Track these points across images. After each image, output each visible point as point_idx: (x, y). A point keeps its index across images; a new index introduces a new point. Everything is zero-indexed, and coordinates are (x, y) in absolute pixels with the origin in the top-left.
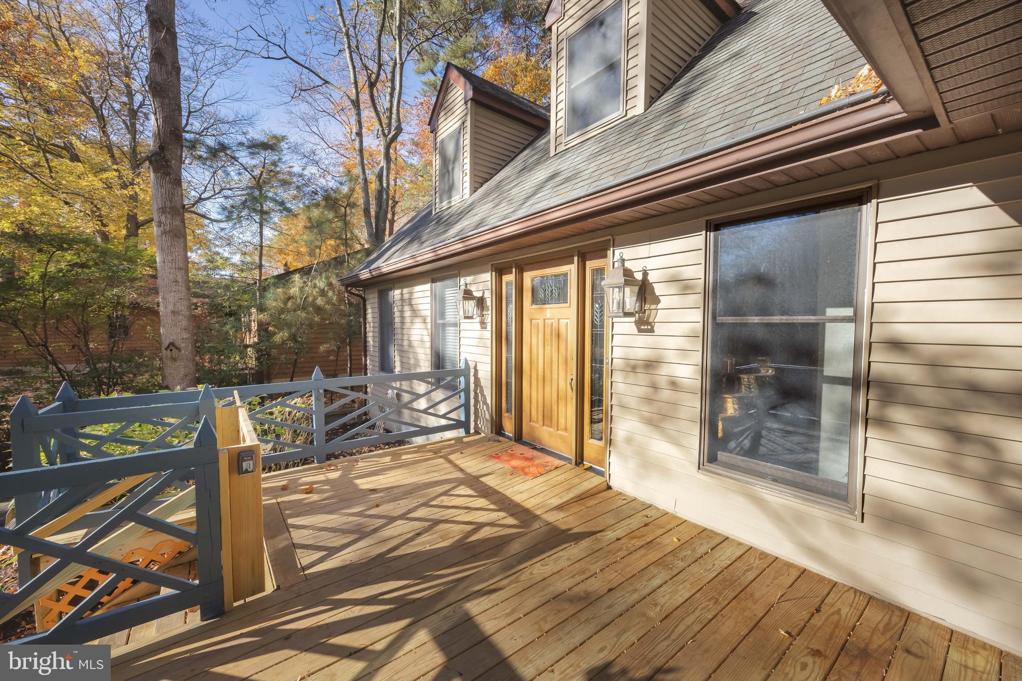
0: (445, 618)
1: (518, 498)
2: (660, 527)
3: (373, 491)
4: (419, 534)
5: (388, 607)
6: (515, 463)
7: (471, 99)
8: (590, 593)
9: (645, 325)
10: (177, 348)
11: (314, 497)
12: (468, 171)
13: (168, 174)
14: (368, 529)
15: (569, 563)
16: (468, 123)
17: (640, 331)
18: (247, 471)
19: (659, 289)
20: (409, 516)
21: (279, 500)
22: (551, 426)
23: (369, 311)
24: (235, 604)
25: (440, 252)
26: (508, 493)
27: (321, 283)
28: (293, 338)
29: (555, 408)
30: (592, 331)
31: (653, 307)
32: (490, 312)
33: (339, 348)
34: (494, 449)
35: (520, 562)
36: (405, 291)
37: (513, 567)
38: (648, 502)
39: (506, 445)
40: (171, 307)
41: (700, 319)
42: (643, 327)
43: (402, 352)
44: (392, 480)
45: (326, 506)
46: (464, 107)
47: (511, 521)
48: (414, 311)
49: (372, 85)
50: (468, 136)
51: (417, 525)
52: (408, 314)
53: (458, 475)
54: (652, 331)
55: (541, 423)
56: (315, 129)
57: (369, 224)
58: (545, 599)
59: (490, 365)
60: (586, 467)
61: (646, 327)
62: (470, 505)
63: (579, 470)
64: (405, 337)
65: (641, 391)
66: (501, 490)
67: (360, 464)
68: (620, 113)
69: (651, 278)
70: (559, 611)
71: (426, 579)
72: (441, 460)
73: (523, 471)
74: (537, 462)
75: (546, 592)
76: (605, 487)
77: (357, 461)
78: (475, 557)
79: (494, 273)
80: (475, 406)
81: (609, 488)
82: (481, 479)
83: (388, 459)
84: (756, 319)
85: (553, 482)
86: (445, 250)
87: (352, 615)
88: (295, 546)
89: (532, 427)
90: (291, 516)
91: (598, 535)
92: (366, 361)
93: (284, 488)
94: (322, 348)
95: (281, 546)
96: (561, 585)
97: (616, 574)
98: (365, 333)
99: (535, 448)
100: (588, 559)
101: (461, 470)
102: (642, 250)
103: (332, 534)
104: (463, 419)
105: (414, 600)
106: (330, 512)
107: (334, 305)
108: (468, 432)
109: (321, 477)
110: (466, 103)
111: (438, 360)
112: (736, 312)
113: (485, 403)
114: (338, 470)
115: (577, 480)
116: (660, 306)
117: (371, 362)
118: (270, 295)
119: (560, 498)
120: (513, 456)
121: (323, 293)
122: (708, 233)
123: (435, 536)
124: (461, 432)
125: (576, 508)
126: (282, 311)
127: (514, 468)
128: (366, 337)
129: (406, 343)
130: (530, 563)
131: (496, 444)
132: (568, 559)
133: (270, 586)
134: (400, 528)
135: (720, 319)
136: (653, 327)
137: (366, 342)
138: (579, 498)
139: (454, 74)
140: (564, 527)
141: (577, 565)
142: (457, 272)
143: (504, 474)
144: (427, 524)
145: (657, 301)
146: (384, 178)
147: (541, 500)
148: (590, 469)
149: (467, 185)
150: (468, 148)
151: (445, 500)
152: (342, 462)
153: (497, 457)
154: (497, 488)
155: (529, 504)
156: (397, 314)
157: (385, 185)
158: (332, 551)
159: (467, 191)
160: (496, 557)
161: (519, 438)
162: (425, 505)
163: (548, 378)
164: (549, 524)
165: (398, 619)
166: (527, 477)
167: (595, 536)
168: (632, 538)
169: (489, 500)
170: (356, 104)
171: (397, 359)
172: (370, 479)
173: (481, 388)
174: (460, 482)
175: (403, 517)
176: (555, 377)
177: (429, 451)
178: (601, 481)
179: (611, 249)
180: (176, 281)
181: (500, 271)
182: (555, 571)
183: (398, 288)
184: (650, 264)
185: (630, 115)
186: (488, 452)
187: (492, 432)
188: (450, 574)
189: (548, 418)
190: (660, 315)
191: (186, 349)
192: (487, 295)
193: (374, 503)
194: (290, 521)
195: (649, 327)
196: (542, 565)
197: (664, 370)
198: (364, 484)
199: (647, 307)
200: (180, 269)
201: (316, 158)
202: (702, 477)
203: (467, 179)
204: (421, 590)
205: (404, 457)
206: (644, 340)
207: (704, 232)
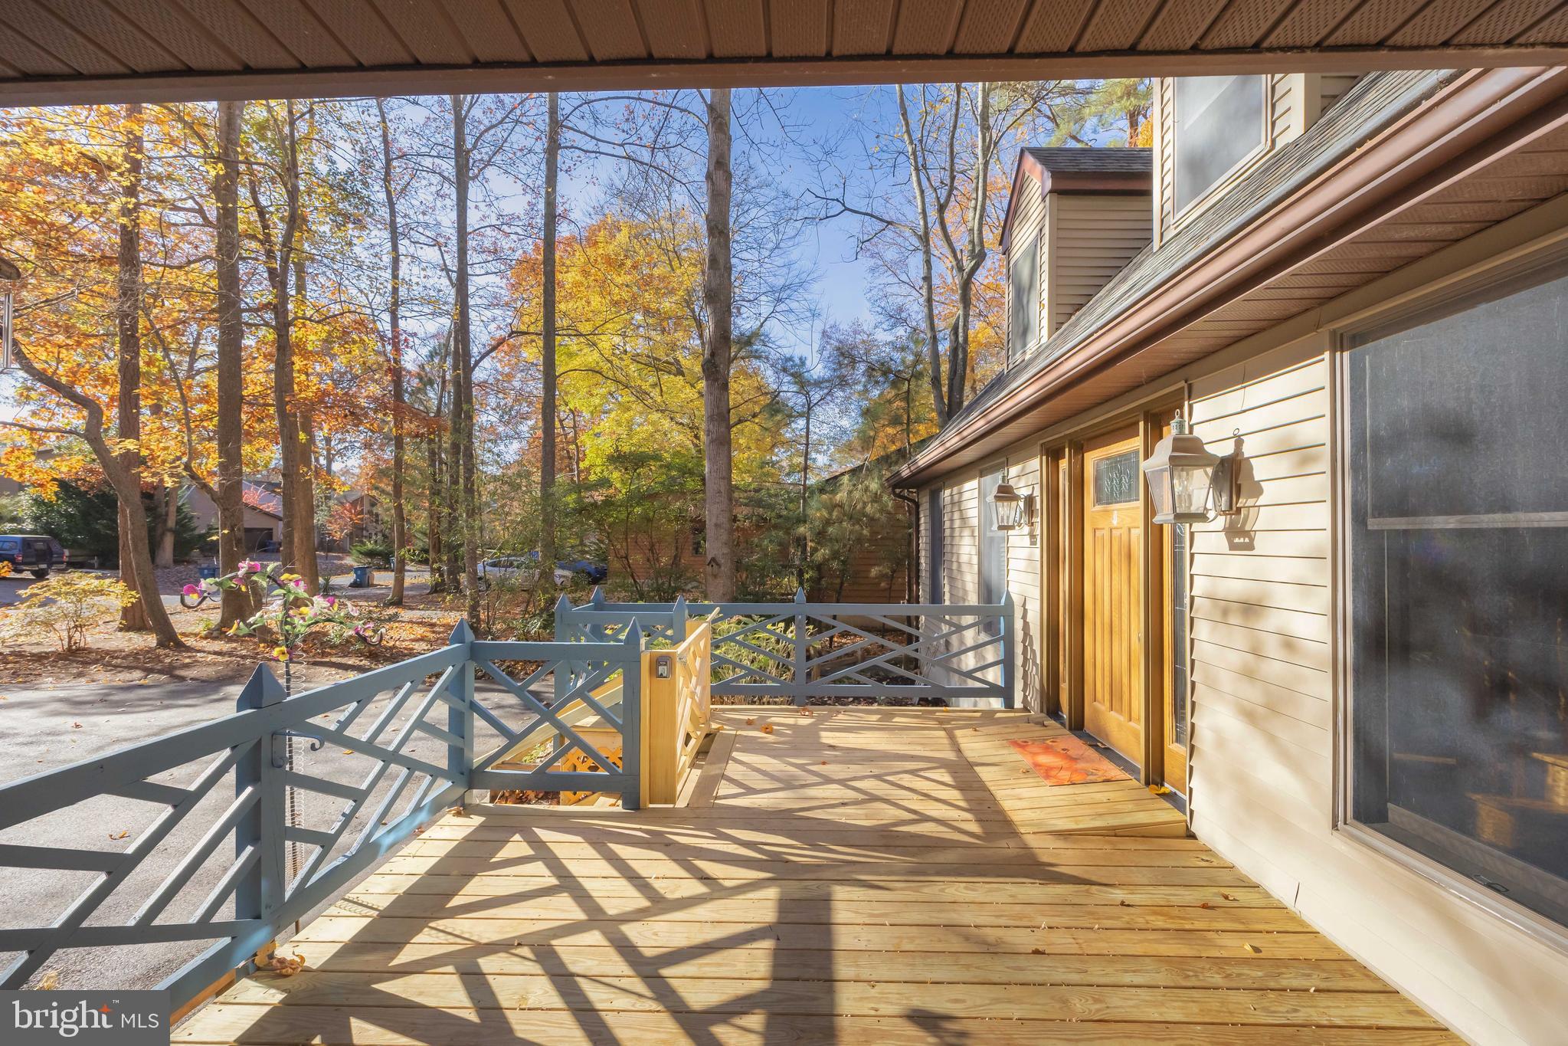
0: (806, 888)
1: (1007, 805)
2: (1238, 920)
3: (832, 747)
4: (844, 804)
5: (760, 856)
6: (1045, 759)
7: (1051, 192)
8: (1004, 943)
9: (1240, 537)
10: (718, 564)
11: (771, 738)
12: (1046, 302)
13: (716, 380)
14: (797, 783)
15: (1010, 900)
16: (1046, 230)
17: (1233, 547)
18: (661, 676)
19: (1260, 470)
20: (849, 783)
21: (739, 733)
22: (1120, 711)
23: (922, 520)
24: (651, 806)
25: (965, 433)
26: (999, 794)
27: (874, 486)
28: (835, 555)
29: (1125, 680)
30: (1175, 548)
31: (1251, 502)
32: (1039, 520)
33: (894, 571)
34: (1030, 735)
35: (938, 874)
36: (955, 490)
37: (925, 874)
38: (1254, 880)
39: (1050, 733)
40: (714, 520)
41: (1327, 523)
42: (1237, 540)
43: (952, 579)
44: (861, 741)
45: (775, 749)
46: (1042, 206)
47: (974, 827)
48: (963, 519)
49: (942, 209)
50: (1046, 249)
51: (851, 795)
52: (957, 524)
53: (951, 756)
54: (1250, 546)
55: (1107, 704)
56: (904, 278)
57: (939, 397)
58: (934, 921)
59: (1039, 602)
60: (1163, 790)
61: (1242, 540)
62: (933, 794)
63: (1149, 792)
64: (954, 559)
65: (1235, 658)
66: (991, 788)
67: (840, 716)
68: (1263, 146)
69: (1247, 451)
70: (940, 941)
71: (814, 846)
72: (942, 733)
73: (1047, 773)
74: (1081, 765)
75: (942, 915)
76: (1182, 831)
77: (839, 712)
78: (887, 848)
79: (1044, 458)
80: (1024, 665)
81: (1192, 836)
82: (976, 768)
83: (875, 717)
84: (1451, 522)
85: (1079, 799)
86: (969, 431)
87: (725, 850)
88: (723, 776)
89: (1096, 711)
90: (738, 750)
91: (1094, 888)
92: (918, 590)
93: (749, 723)
94: (874, 572)
95: (713, 773)
96: (967, 917)
97: (1072, 941)
98: (918, 551)
99: (1095, 746)
100: (1047, 908)
101: (959, 751)
102: (1232, 399)
103: (761, 777)
104: (1001, 683)
105: (787, 861)
106: (774, 757)
107: (889, 513)
108: (1009, 704)
109: (791, 721)
110: (1043, 200)
111: (988, 591)
112: (1401, 509)
113: (1034, 663)
114: (812, 717)
115: (1130, 806)
116: (1261, 500)
117: (923, 592)
118: (814, 503)
119: (1076, 823)
120: (1048, 750)
121: (876, 498)
122: (1338, 354)
123: (859, 812)
124: (996, 703)
125: (1094, 844)
126: (828, 522)
127: (1037, 765)
128: (918, 558)
129: (955, 566)
130: (953, 879)
131: (1038, 728)
132: (1011, 896)
133: (681, 803)
134: (833, 792)
135: (1373, 524)
136: (1252, 540)
137: (918, 564)
138: (1112, 833)
139: (1030, 160)
140: (1045, 859)
141: (1018, 908)
142: (1004, 459)
143: (1015, 769)
144: (861, 797)
145: (1257, 490)
146: (960, 330)
147: (1042, 817)
148: (1165, 796)
149: (1045, 323)
150: (1046, 267)
151: (907, 780)
152: (820, 711)
153: (1022, 745)
154: (988, 784)
155: (1016, 817)
156: (947, 524)
157: (961, 339)
158: (750, 791)
159: (1045, 332)
160: (913, 856)
161: (1077, 726)
162: (878, 777)
163: (1116, 629)
164: (1026, 847)
165: (761, 870)
166: (1047, 782)
167: (1087, 887)
168: (1155, 913)
169: (964, 795)
170: (925, 239)
171: (947, 589)
172: (838, 734)
173: (1031, 637)
174: (943, 764)
175: (842, 782)
176: (1125, 627)
177: (936, 719)
178: (1178, 819)
179: (1186, 403)
180: (720, 492)
181: (1054, 454)
182: (977, 900)
183: (948, 488)
184: (1245, 423)
185: (1279, 146)
186: (1012, 737)
187: (1042, 711)
188: (844, 853)
189: (1116, 697)
190: (1262, 518)
191: (726, 567)
192: (1037, 493)
193: (822, 760)
194: (735, 754)
195: (1247, 540)
196: (966, 888)
197: (1272, 621)
198: (827, 737)
199: (1242, 502)
200: (724, 478)
201: (904, 315)
202: (1339, 844)
203: (1045, 313)
204: (801, 854)
205: (897, 719)
206: (1238, 564)
207: (1327, 355)
